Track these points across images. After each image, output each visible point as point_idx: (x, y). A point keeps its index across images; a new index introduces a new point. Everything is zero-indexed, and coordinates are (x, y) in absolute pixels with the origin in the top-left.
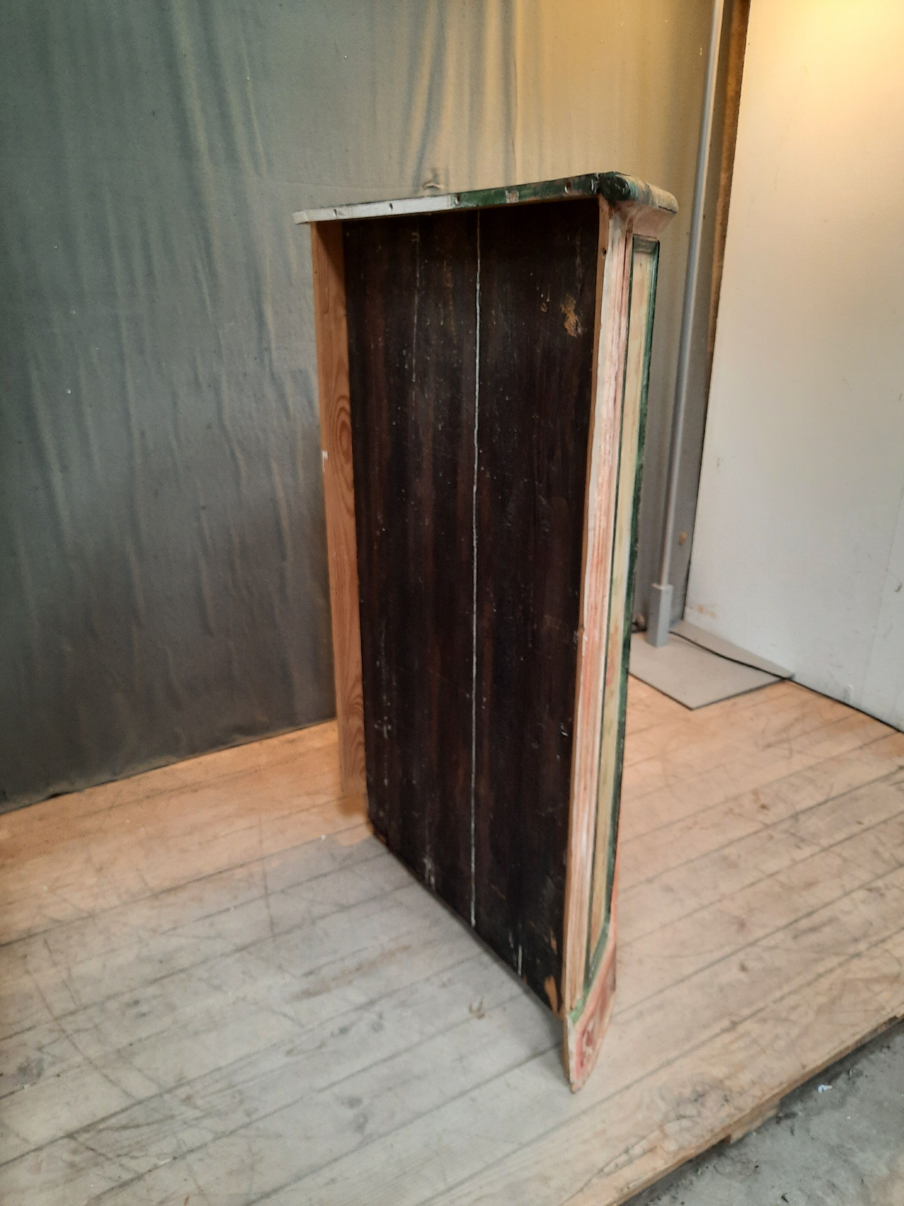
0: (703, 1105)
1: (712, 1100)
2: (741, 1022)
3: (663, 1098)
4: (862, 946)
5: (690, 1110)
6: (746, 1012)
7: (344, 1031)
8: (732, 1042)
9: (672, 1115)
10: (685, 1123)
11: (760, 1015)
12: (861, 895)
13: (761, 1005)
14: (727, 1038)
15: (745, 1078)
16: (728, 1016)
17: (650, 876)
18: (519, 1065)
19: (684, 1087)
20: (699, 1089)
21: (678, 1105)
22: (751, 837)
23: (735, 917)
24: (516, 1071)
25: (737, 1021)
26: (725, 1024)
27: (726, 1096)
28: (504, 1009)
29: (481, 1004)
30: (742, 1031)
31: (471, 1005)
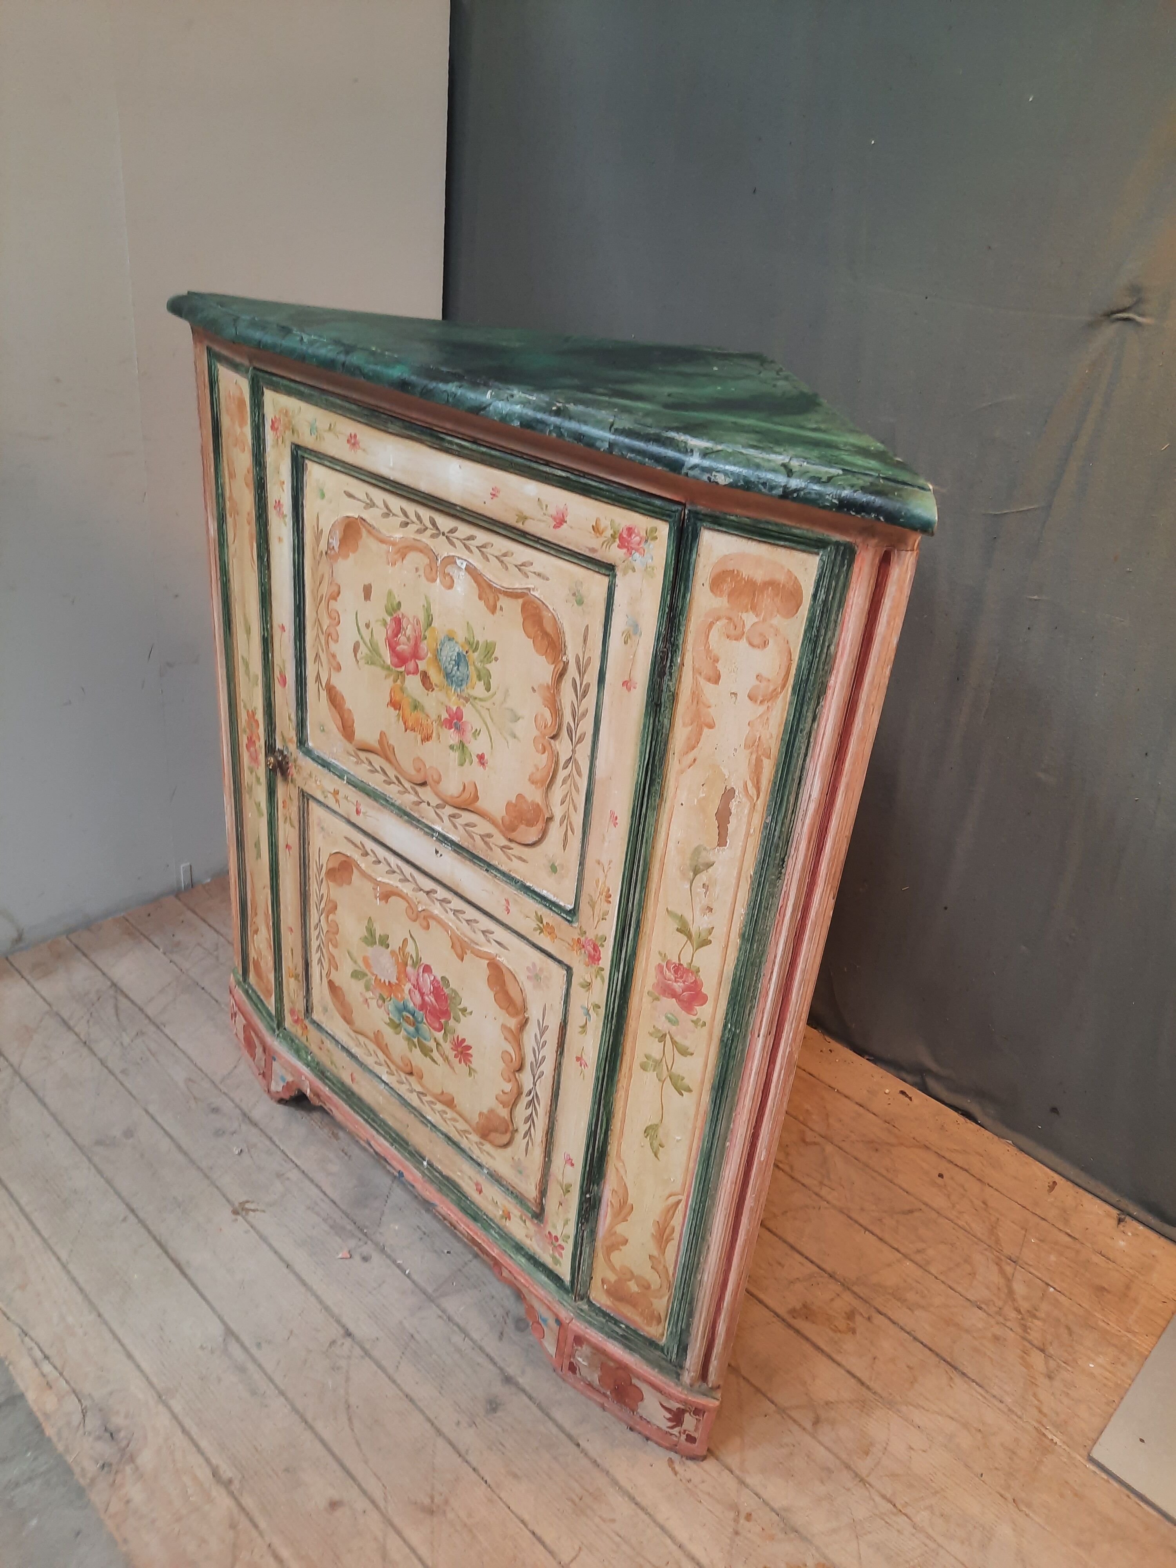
0: (99, 1438)
1: (106, 1450)
2: (231, 1494)
3: (111, 1393)
5: (93, 1422)
6: (248, 1502)
7: (216, 1110)
8: (195, 1478)
9: (87, 1403)
10: (77, 1418)
11: (244, 1523)
13: (263, 1524)
14: (204, 1474)
15: (136, 1492)
16: (240, 1476)
17: (520, 1380)
18: (166, 1252)
19: (126, 1416)
20: (122, 1434)
21: (101, 1410)
22: (673, 1548)
23: (446, 1502)
24: (159, 1251)
25: (233, 1488)
26: (227, 1471)
27: (110, 1465)
28: (246, 1232)
29: (254, 1211)
30: (214, 1493)
31: (253, 1202)
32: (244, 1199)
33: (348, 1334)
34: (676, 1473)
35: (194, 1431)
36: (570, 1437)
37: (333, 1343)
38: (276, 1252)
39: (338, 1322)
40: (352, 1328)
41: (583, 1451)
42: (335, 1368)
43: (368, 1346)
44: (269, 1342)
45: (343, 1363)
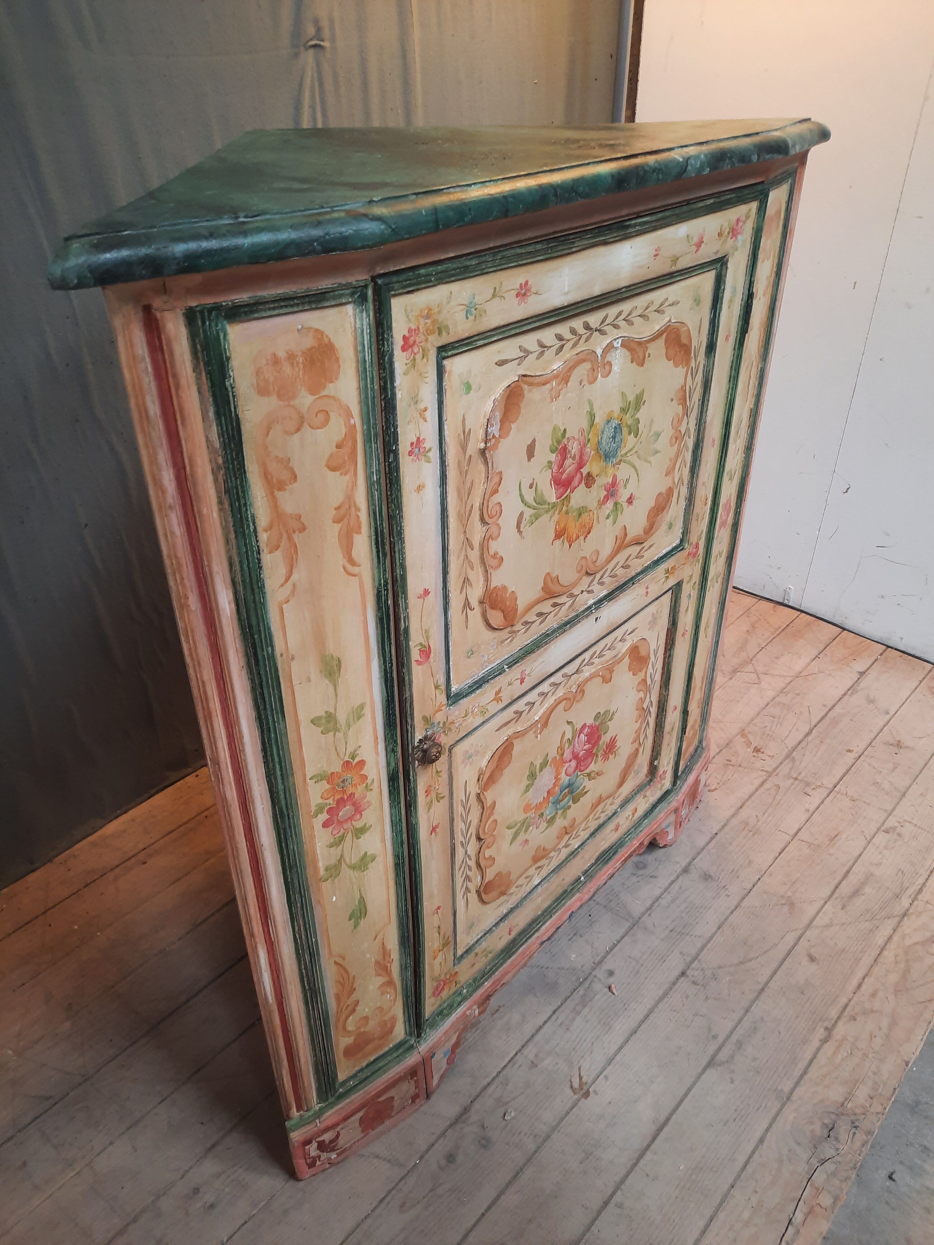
0: (837, 1139)
1: (843, 1131)
2: (833, 1027)
3: (799, 1144)
4: (905, 902)
5: (828, 1150)
6: (834, 1013)
8: (835, 1054)
9: (815, 1162)
10: (829, 1167)
11: (848, 1012)
12: (881, 838)
13: (844, 1000)
14: (829, 1049)
15: (862, 1094)
16: (820, 1023)
17: (684, 864)
18: (649, 1146)
19: (812, 1123)
20: (826, 1121)
21: (815, 1147)
22: (759, 791)
23: (782, 897)
24: (649, 1154)
25: (830, 1026)
26: (820, 1033)
27: (853, 1122)
28: (606, 1078)
29: (581, 1078)
30: (839, 1037)
31: (571, 1082)
32: (569, 1092)
33: (683, 974)
34: (716, 789)
35: (801, 1065)
36: (712, 839)
37: (694, 983)
38: (621, 1048)
39: (674, 984)
40: (676, 973)
41: (720, 831)
42: (715, 977)
43: (689, 959)
44: (709, 1030)
45: (709, 973)
